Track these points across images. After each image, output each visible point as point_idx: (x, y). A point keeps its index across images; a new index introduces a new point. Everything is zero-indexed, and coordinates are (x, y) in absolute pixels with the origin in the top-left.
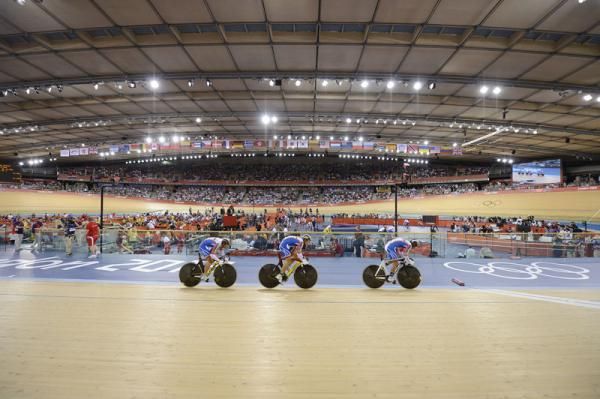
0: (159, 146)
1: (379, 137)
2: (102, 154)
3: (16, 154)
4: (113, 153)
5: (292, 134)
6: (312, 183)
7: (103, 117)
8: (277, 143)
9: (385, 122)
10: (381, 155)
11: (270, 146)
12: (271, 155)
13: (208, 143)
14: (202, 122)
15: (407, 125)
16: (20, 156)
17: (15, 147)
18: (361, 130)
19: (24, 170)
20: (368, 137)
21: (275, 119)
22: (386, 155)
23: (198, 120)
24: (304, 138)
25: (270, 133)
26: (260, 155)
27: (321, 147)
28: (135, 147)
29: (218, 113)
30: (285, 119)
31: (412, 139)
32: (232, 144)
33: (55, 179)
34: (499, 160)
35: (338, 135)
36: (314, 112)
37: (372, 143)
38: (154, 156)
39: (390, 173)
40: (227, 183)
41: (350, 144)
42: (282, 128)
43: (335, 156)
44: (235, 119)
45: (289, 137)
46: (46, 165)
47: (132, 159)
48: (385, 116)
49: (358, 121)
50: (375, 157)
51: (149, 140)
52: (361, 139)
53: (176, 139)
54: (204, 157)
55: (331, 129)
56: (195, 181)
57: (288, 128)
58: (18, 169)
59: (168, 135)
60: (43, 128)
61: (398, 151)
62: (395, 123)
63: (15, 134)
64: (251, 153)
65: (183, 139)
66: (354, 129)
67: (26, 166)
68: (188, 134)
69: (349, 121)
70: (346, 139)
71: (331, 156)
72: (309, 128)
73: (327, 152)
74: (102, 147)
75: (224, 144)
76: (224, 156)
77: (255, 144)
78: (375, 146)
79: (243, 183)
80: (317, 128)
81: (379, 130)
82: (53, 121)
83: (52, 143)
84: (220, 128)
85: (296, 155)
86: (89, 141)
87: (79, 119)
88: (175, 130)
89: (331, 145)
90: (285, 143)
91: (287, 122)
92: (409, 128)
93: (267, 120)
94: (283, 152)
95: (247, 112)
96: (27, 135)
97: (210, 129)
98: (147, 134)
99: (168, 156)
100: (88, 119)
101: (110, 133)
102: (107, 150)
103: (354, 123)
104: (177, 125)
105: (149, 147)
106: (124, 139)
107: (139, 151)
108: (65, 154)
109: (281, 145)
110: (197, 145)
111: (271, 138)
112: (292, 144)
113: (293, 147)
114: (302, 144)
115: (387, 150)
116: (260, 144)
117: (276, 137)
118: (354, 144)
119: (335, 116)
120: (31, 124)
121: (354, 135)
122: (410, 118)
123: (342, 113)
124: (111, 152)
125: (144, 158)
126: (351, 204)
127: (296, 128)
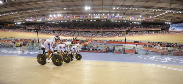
0: (54, 18)
1: (124, 14)
2: (38, 21)
3: (13, 21)
4: (41, 20)
5: (95, 13)
6: (101, 30)
7: (36, 8)
8: (90, 17)
9: (127, 9)
10: (124, 21)
11: (88, 17)
12: (89, 21)
13: (68, 17)
14: (66, 9)
15: (134, 10)
16: (15, 21)
17: (13, 18)
18: (118, 12)
19: (17, 26)
20: (120, 14)
21: (89, 8)
22: (126, 21)
23: (65, 9)
24: (99, 14)
25: (88, 13)
26: (85, 21)
27: (105, 18)
28: (47, 18)
29: (71, 6)
30: (93, 8)
31: (135, 15)
32: (76, 17)
33: (26, 28)
34: (166, 23)
35: (110, 13)
36: (102, 5)
37: (122, 16)
38: (53, 21)
39: (127, 27)
40: (75, 30)
41: (114, 17)
42: (92, 11)
43: (109, 21)
44: (76, 8)
45: (94, 14)
46: (23, 24)
47: (46, 22)
48: (127, 6)
49: (117, 8)
50: (123, 22)
51: (51, 16)
52: (118, 15)
53: (59, 15)
54: (68, 21)
55: (108, 11)
56: (66, 29)
57: (94, 11)
58: (15, 25)
59: (56, 14)
60: (20, 12)
61: (131, 19)
62: (130, 9)
63: (12, 14)
64: (82, 20)
65: (61, 15)
66: (116, 12)
67: (17, 24)
68: (62, 13)
69: (114, 8)
70: (113, 15)
71: (108, 21)
72: (101, 11)
73: (107, 20)
74: (37, 18)
75: (74, 17)
76: (74, 21)
77: (83, 17)
78: (123, 18)
79: (80, 30)
80: (104, 11)
81: (124, 12)
82: (22, 10)
83: (23, 17)
84: (72, 11)
85: (97, 21)
86: (33, 16)
87: (29, 9)
88: (58, 12)
89: (108, 17)
90: (93, 17)
91: (93, 9)
92: (135, 10)
93: (87, 8)
94: (92, 20)
95: (80, 6)
96: (15, 14)
97: (69, 12)
98: (50, 14)
99: (57, 21)
100: (32, 9)
101: (39, 14)
102: (39, 19)
103: (116, 9)
104: (59, 10)
105: (51, 18)
106: (43, 15)
107: (48, 19)
108: (27, 20)
109: (92, 17)
110: (65, 18)
111: (88, 15)
112: (95, 17)
113: (96, 18)
114: (98, 17)
115: (127, 19)
116: (85, 17)
117: (90, 14)
118: (116, 17)
119: (109, 7)
120: (16, 11)
121: (116, 14)
122: (135, 7)
123: (112, 5)
124: (40, 20)
125: (50, 22)
126: (114, 37)
127: (96, 11)
